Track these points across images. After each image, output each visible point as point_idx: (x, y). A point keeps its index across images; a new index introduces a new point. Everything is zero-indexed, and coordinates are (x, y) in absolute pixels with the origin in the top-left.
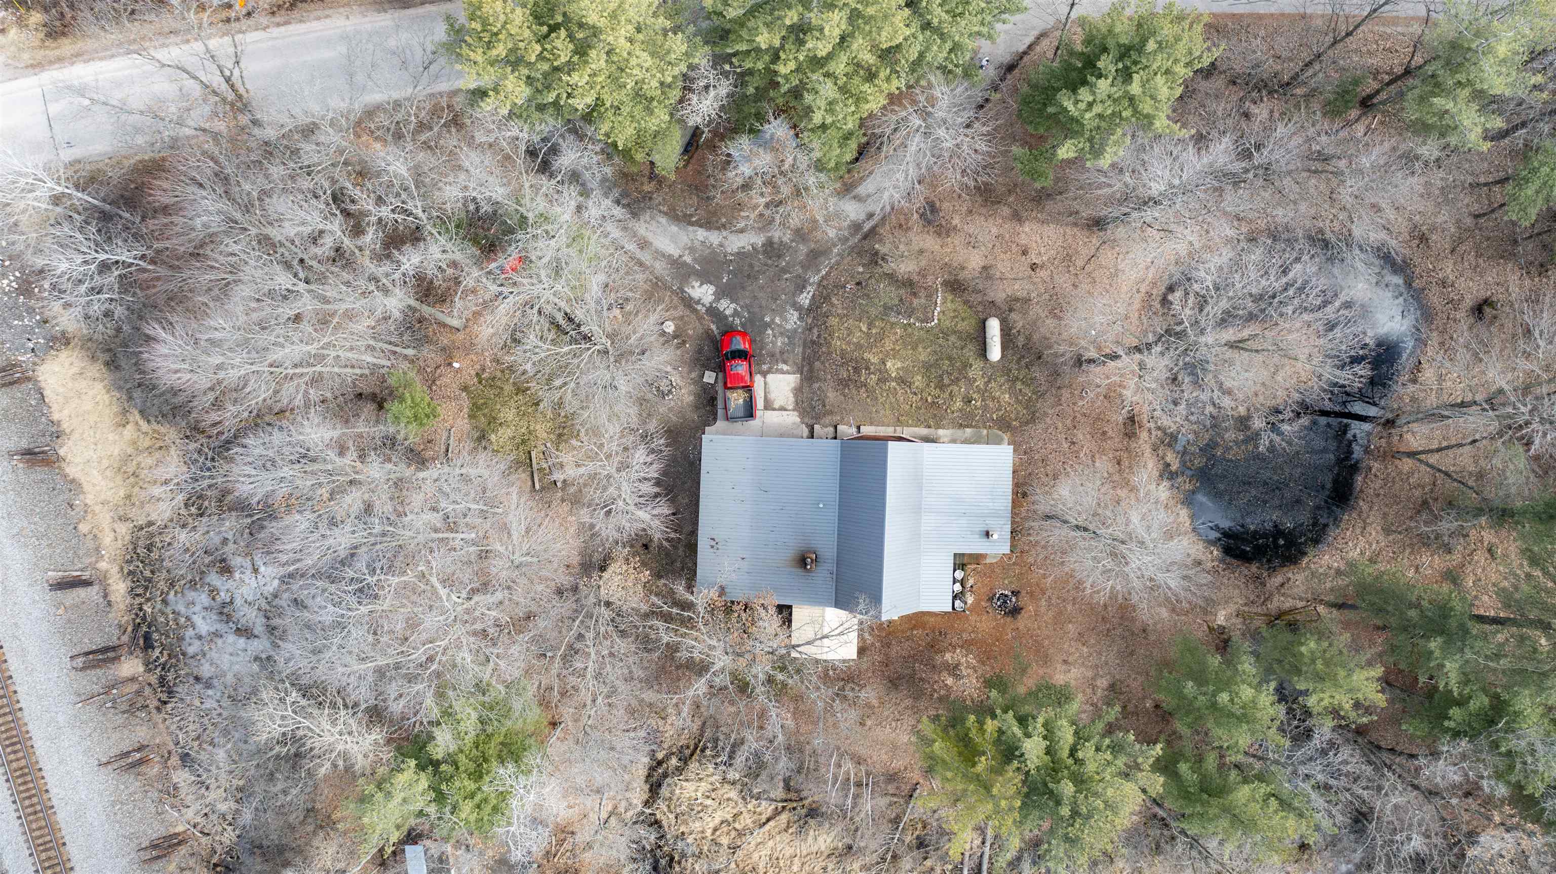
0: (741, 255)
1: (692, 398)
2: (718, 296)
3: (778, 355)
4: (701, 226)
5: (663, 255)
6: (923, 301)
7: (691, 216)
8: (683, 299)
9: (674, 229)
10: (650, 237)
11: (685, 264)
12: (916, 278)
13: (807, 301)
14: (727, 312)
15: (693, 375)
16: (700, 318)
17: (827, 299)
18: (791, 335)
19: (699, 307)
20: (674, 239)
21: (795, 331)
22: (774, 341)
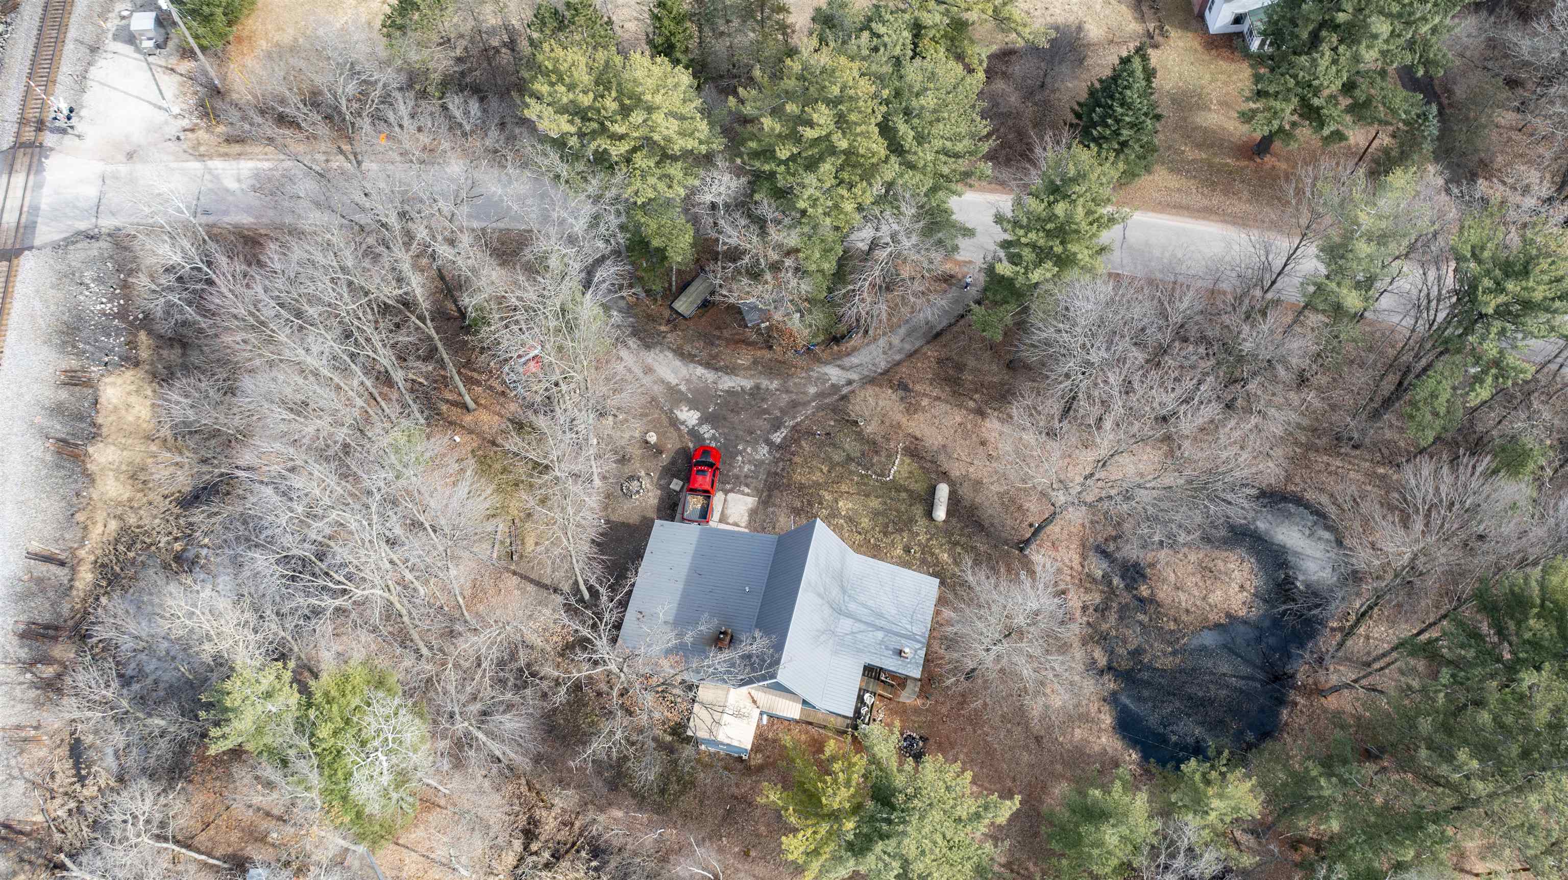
0: (730, 392)
1: (656, 501)
2: (703, 420)
3: (742, 479)
4: (701, 365)
5: (663, 382)
6: (883, 459)
7: (695, 356)
8: (670, 419)
9: (678, 363)
10: (656, 366)
11: (680, 391)
12: (879, 439)
13: (779, 440)
14: (706, 436)
15: (662, 482)
16: (681, 436)
17: (797, 441)
18: (759, 464)
19: (682, 427)
20: (675, 371)
21: (763, 462)
22: (742, 466)
